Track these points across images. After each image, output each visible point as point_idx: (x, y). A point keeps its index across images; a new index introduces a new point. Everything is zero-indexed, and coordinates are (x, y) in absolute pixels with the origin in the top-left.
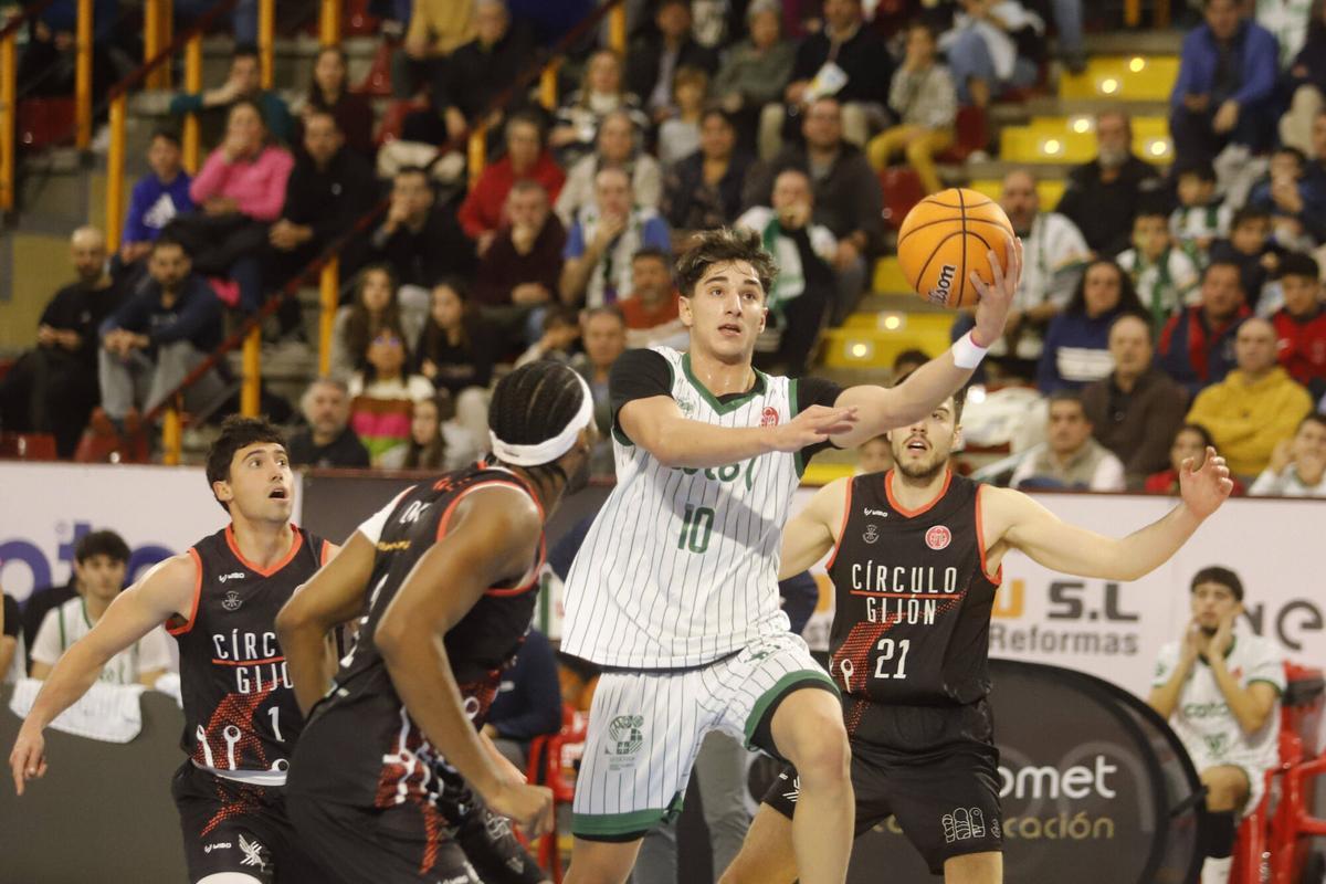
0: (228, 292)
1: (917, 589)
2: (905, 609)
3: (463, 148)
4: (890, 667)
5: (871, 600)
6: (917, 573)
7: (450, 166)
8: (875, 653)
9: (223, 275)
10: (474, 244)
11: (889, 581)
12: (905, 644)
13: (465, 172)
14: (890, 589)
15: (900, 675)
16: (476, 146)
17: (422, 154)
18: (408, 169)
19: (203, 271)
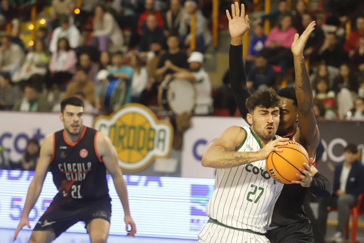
0: (277, 69)
1: (80, 170)
2: (78, 176)
3: (344, 27)
4: (76, 194)
5: (67, 174)
6: (79, 165)
7: (341, 32)
8: (71, 190)
9: (276, 64)
10: (347, 53)
11: (72, 167)
12: (79, 187)
13: (345, 34)
14: (73, 171)
15: (80, 197)
16: (348, 26)
17: (333, 28)
18: (330, 33)
19: (271, 63)
